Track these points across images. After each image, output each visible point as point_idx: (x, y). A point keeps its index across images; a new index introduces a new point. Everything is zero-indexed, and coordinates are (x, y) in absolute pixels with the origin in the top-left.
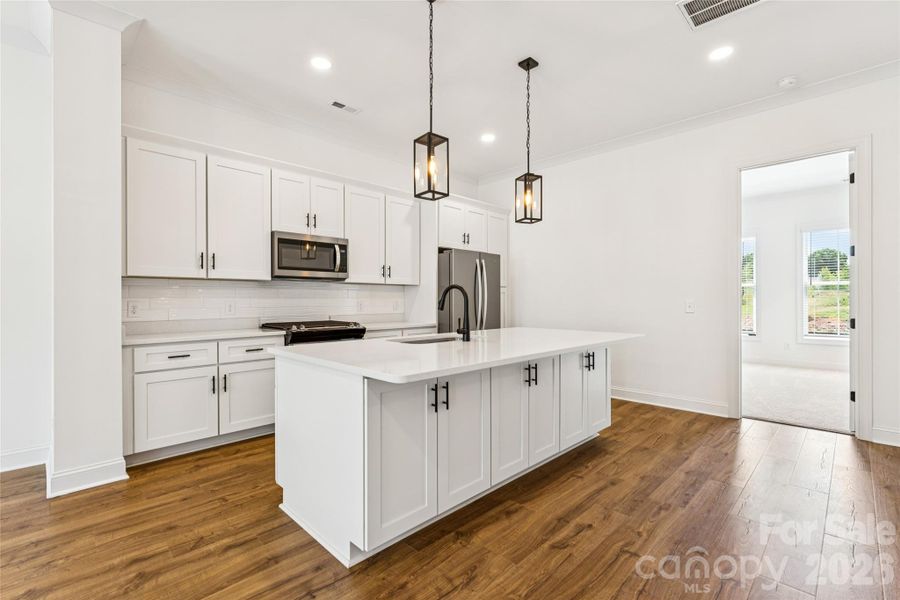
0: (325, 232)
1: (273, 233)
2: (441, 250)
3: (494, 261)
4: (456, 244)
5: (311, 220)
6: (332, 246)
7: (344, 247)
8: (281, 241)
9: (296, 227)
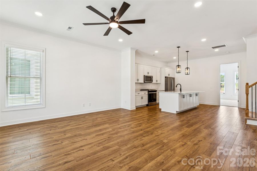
0: (150, 75)
1: (144, 76)
2: (165, 77)
3: (174, 79)
4: (167, 76)
5: (148, 73)
6: (151, 77)
7: (152, 77)
8: (146, 77)
9: (146, 74)
